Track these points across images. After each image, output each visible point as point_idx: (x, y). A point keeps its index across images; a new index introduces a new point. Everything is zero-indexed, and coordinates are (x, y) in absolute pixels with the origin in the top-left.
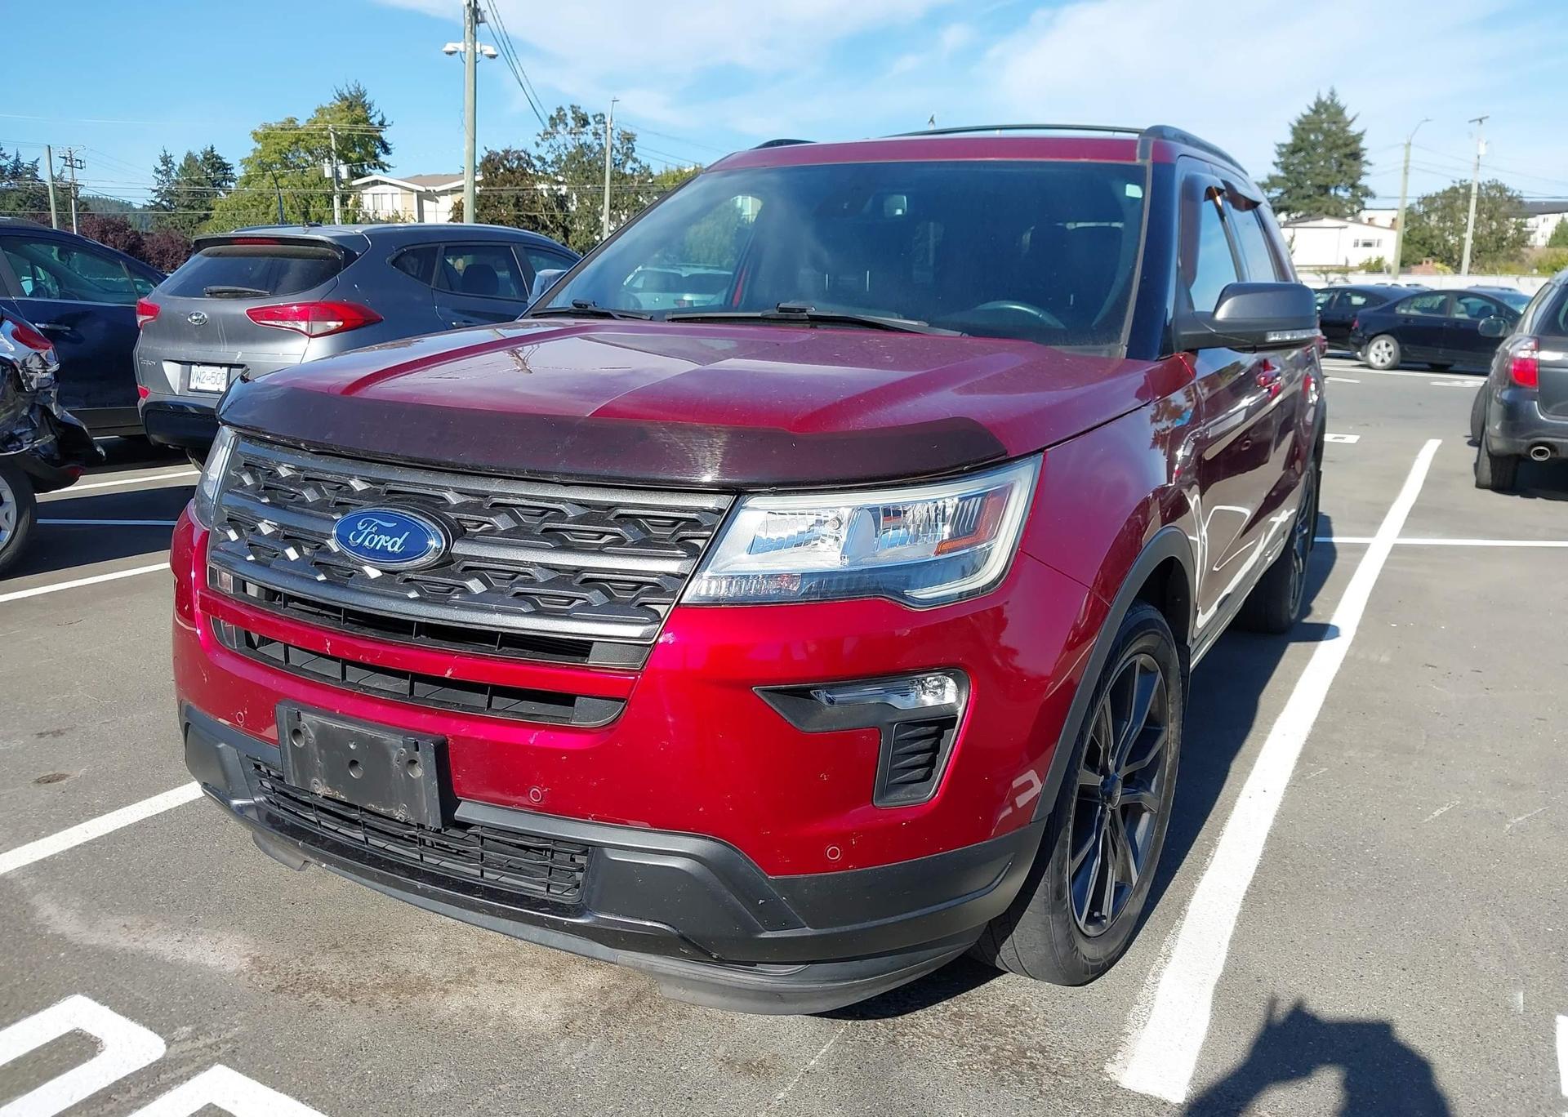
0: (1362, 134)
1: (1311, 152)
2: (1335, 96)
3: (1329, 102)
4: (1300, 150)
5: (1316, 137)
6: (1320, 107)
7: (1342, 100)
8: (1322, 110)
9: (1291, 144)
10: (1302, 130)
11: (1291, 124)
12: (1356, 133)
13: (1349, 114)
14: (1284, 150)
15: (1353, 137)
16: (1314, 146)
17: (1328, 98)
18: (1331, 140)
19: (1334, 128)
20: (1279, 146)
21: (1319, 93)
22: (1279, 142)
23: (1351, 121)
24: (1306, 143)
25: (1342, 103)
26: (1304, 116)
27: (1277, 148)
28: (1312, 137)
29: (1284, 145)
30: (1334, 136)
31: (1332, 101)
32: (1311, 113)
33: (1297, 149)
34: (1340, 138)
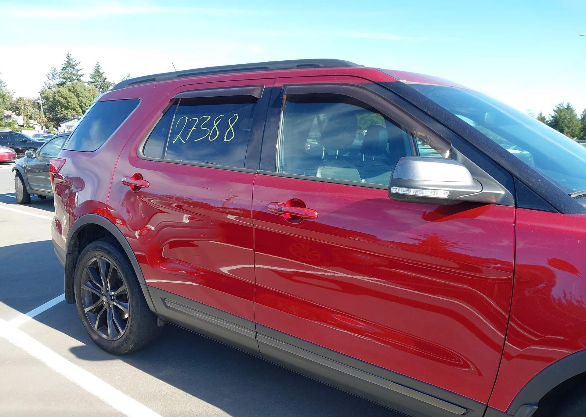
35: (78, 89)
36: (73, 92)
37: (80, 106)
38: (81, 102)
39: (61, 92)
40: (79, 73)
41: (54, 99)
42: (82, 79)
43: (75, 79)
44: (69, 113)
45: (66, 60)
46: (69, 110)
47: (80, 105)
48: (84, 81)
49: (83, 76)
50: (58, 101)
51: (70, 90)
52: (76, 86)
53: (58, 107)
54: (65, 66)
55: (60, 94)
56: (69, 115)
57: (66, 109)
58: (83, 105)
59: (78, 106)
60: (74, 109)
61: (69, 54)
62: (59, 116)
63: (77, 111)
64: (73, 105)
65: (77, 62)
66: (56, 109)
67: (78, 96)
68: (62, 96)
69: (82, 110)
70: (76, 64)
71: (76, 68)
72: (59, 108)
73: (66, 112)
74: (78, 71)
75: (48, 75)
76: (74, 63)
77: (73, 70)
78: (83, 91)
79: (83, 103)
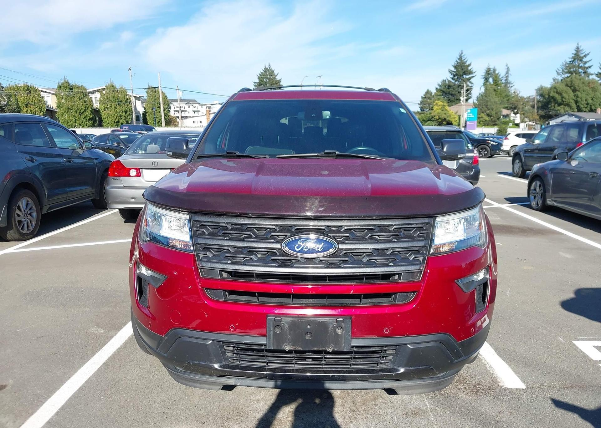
0: (281, 80)
1: (265, 85)
2: (270, 66)
3: (269, 68)
4: (261, 85)
5: (266, 80)
6: (266, 70)
7: (273, 68)
8: (267, 71)
9: (258, 82)
10: (261, 77)
11: (257, 76)
12: (279, 79)
13: (276, 73)
14: (256, 84)
15: (278, 81)
16: (266, 83)
17: (268, 67)
18: (271, 81)
19: (271, 77)
20: (254, 83)
21: (265, 65)
22: (255, 81)
23: (277, 75)
24: (263, 82)
25: (273, 69)
26: (262, 73)
27: (254, 84)
28: (265, 80)
29: (256, 83)
30: (272, 80)
31: (270, 68)
32: (264, 72)
33: (260, 84)
34: (274, 81)
35: (577, 83)
36: (570, 87)
37: (575, 101)
38: (577, 97)
39: (557, 88)
40: (587, 65)
41: (549, 96)
42: (590, 71)
43: (582, 72)
44: (561, 109)
45: (574, 52)
46: (563, 106)
47: (576, 99)
48: (592, 72)
49: (592, 67)
50: (553, 97)
51: (567, 85)
52: (575, 80)
53: (551, 103)
54: (573, 60)
55: (555, 90)
56: (562, 111)
57: (560, 105)
58: (579, 99)
59: (573, 102)
60: (568, 105)
61: (579, 46)
62: (551, 113)
63: (571, 107)
64: (566, 101)
65: (586, 53)
66: (550, 106)
67: (574, 91)
68: (557, 92)
69: (577, 105)
70: (585, 56)
71: (585, 60)
72: (553, 104)
73: (559, 108)
74: (585, 63)
75: (558, 71)
76: (582, 55)
77: (580, 62)
78: (581, 85)
79: (579, 97)
